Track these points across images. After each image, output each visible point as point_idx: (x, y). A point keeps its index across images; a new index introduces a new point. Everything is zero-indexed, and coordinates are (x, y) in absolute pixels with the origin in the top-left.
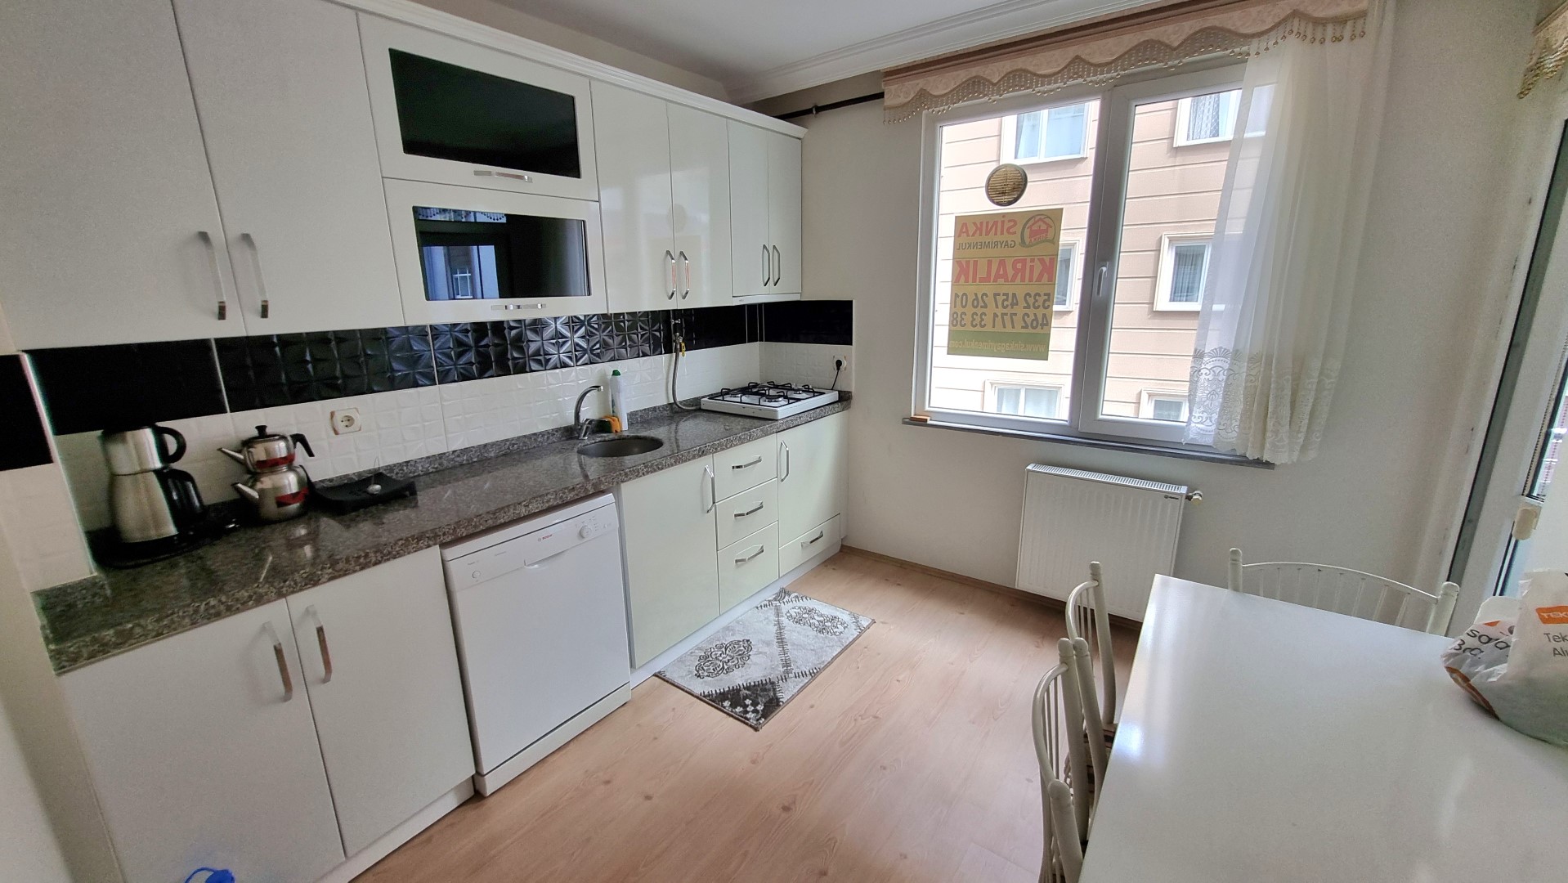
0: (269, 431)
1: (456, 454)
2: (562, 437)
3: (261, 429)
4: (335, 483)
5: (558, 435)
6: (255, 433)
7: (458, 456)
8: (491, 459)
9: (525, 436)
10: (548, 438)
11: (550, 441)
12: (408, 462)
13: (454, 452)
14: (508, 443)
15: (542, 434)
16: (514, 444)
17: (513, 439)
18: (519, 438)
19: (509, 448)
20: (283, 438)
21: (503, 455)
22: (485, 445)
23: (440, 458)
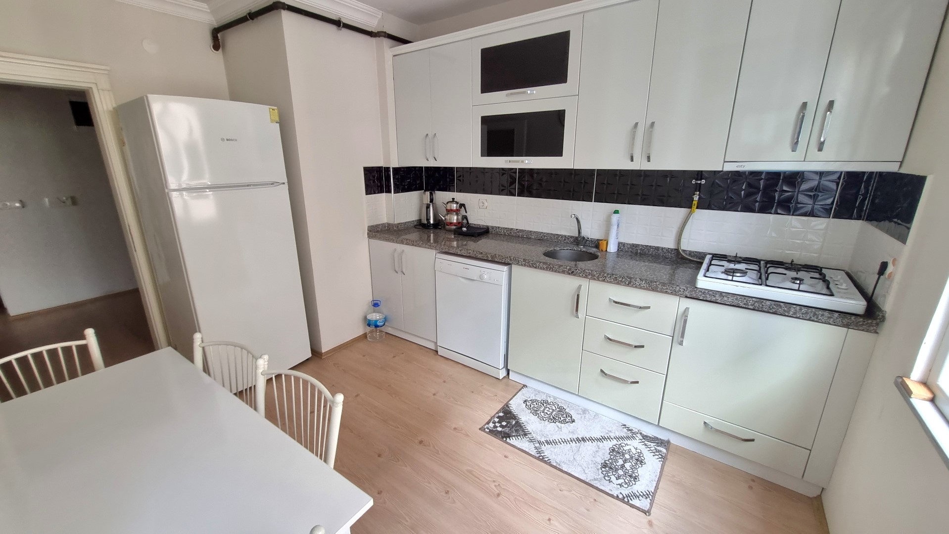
0: (455, 200)
1: (518, 231)
2: (574, 242)
3: (453, 199)
4: (476, 226)
5: (572, 240)
6: (451, 200)
7: (518, 232)
8: (532, 239)
9: (552, 234)
10: (565, 240)
11: (565, 241)
12: (499, 227)
13: (517, 229)
14: (542, 234)
15: (562, 236)
16: (545, 236)
17: (545, 233)
18: (548, 234)
19: (542, 237)
20: (457, 203)
21: (539, 239)
22: (531, 231)
23: (511, 230)
